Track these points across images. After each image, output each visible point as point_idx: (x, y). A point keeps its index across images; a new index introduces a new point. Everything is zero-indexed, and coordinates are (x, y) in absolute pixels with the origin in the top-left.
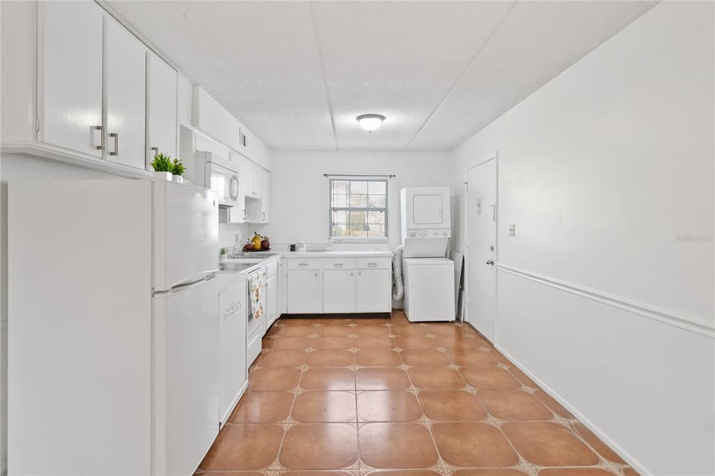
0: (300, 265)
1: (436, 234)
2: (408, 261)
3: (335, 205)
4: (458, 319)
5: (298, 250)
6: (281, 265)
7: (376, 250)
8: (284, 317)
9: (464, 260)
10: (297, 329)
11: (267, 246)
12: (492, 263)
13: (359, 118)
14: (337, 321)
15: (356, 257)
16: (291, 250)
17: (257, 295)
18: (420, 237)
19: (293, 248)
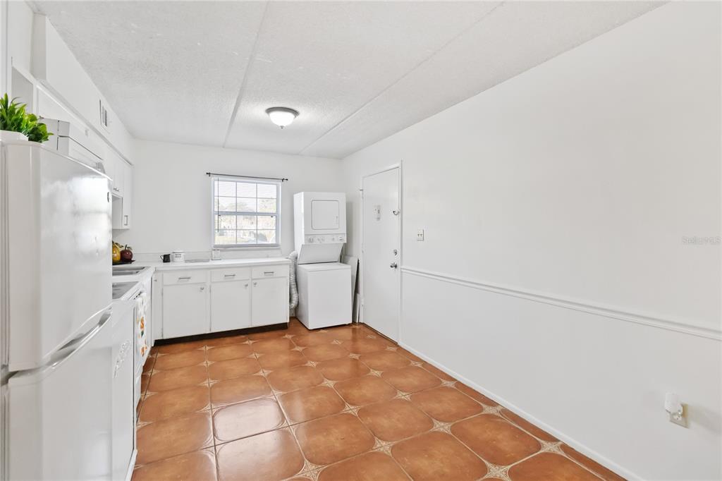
0: (180, 278)
1: (333, 239)
2: (303, 269)
4: (354, 322)
5: (173, 261)
6: (156, 281)
7: (268, 257)
8: (160, 344)
9: (358, 263)
10: (180, 357)
11: (128, 257)
12: (396, 266)
13: (269, 110)
14: (228, 340)
15: (250, 266)
16: (164, 261)
17: (142, 327)
18: (318, 243)
19: (166, 259)
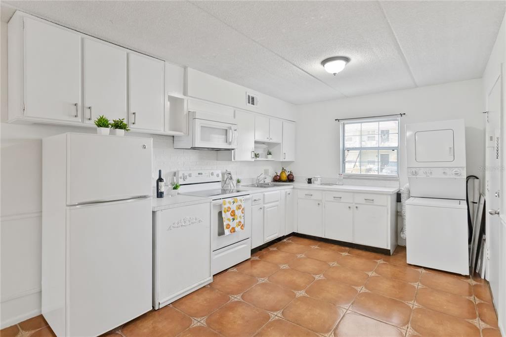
0: (306, 195)
1: (444, 173)
3: (347, 145)
4: (473, 274)
5: (313, 183)
11: (292, 178)
12: (498, 214)
13: (324, 62)
15: (352, 193)
16: (308, 183)
17: (234, 215)
19: (310, 181)
